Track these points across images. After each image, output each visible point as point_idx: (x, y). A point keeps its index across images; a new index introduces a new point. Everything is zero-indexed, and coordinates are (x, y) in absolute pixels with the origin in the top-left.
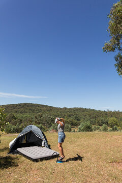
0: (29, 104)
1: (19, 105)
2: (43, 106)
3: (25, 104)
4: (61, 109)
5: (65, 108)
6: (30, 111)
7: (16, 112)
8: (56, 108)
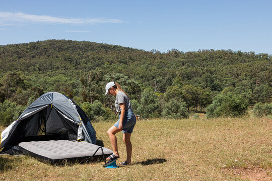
0: (64, 42)
1: (34, 46)
2: (106, 48)
3: (53, 44)
4: (161, 56)
5: (176, 54)
6: (68, 64)
7: (27, 68)
8: (146, 53)
